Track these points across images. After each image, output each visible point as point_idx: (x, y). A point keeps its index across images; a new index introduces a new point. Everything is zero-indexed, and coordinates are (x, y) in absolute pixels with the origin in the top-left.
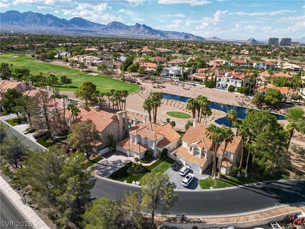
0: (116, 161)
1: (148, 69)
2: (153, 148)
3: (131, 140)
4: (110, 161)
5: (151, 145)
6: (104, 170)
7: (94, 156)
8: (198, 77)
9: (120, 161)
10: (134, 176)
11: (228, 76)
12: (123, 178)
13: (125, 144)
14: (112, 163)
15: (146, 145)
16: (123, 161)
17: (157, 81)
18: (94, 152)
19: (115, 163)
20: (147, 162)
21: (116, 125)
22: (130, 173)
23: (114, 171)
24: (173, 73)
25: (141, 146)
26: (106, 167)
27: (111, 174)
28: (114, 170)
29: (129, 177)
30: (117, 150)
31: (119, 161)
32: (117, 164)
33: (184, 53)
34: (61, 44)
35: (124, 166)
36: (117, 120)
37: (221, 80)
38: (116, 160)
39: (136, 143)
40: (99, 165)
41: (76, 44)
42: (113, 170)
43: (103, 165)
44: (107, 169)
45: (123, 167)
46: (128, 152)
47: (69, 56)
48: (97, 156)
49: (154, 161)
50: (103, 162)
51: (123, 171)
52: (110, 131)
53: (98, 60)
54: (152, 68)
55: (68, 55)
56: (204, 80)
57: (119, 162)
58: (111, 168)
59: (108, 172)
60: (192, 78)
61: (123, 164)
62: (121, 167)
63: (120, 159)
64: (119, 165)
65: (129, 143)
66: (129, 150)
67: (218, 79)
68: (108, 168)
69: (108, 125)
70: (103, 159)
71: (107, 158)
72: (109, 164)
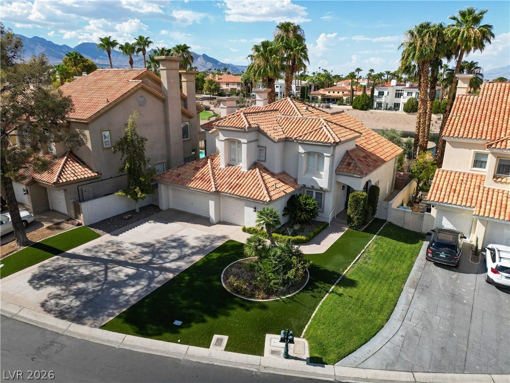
0: (159, 242)
1: (224, 87)
2: (323, 180)
3: (221, 161)
4: (132, 244)
6: (91, 286)
7: (57, 226)
8: (331, 93)
9: (180, 243)
10: (263, 307)
11: (397, 85)
12: (204, 321)
13: (198, 175)
14: (139, 249)
15: (284, 173)
16: (192, 242)
19: (153, 250)
20: (303, 238)
22: (237, 290)
23: (148, 286)
24: (278, 90)
25: (267, 177)
26: (106, 269)
27: (133, 301)
28: (151, 278)
29: (237, 313)
30: (163, 206)
31: (174, 241)
32: (164, 255)
35: (197, 258)
38: (160, 238)
39: (243, 166)
40: (74, 262)
42: (144, 283)
43: (94, 260)
44: (111, 276)
45: (195, 268)
46: (212, 204)
48: (68, 227)
49: (333, 238)
50: (95, 247)
51: (198, 283)
54: (233, 83)
57: (174, 244)
58: (131, 271)
59: (115, 291)
61: (193, 254)
62: (184, 265)
63: (178, 235)
64: (174, 255)
65: (213, 168)
66: (217, 192)
67: (376, 93)
68: (116, 272)
70: (97, 236)
71: (117, 235)
72: (123, 254)
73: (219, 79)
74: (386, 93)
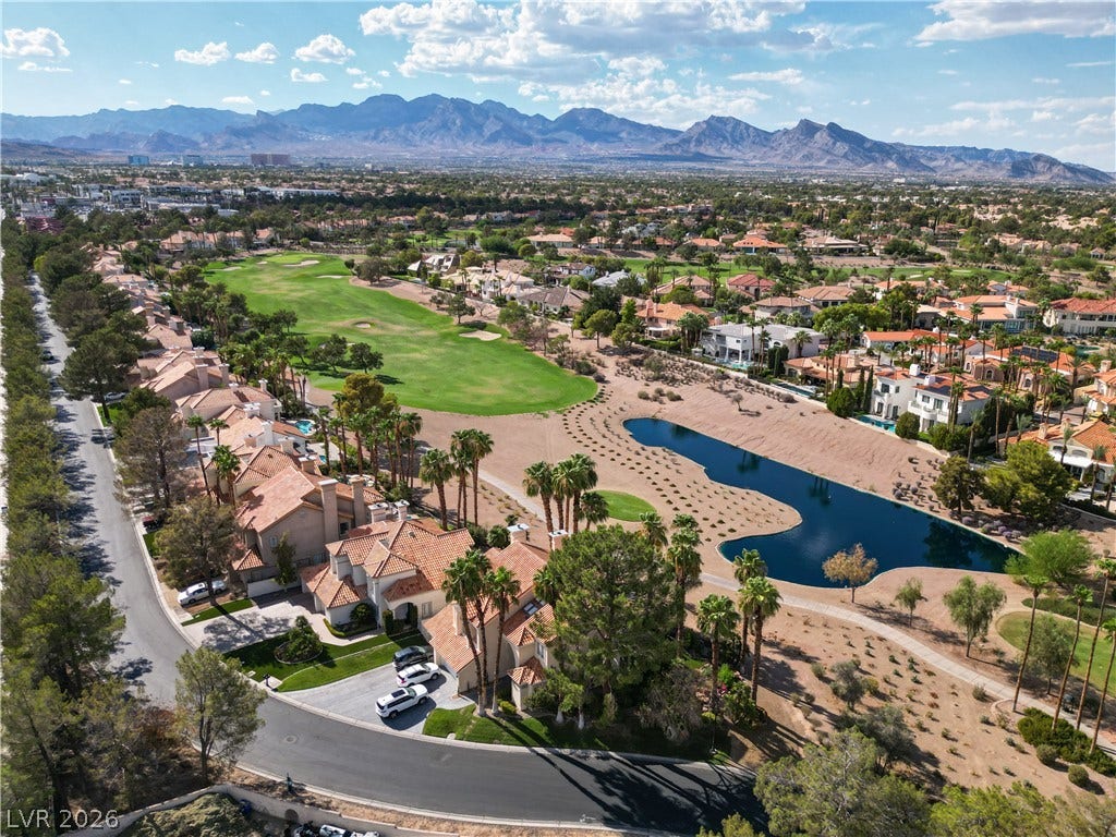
0: (276, 619)
1: (664, 327)
2: (374, 598)
4: (263, 617)
6: (226, 637)
8: (821, 368)
10: (281, 667)
12: (254, 664)
14: (262, 622)
16: (291, 623)
17: (668, 373)
19: (269, 624)
20: (342, 634)
21: (313, 517)
23: (248, 644)
24: (738, 347)
25: (346, 588)
26: (239, 630)
27: (237, 649)
28: (253, 640)
29: (269, 665)
30: (303, 590)
31: (284, 620)
32: (270, 628)
35: (281, 634)
37: (888, 391)
38: (280, 616)
39: (337, 577)
40: (228, 622)
42: (248, 641)
43: (238, 623)
44: (238, 635)
45: (276, 639)
48: (240, 598)
49: (365, 638)
50: (244, 614)
52: (284, 535)
55: (445, 264)
57: (281, 622)
59: (233, 643)
60: (800, 373)
61: (283, 631)
62: (273, 636)
63: (290, 615)
64: (274, 630)
65: (325, 574)
66: (315, 592)
67: (878, 385)
68: (242, 633)
69: (284, 514)
70: (252, 606)
71: (261, 608)
72: (253, 623)
73: (658, 311)
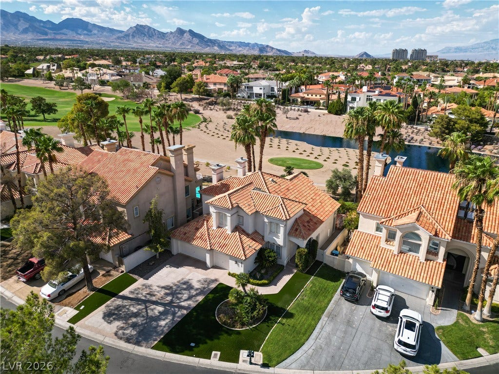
0: (176, 285)
1: (212, 87)
2: (280, 240)
3: (213, 221)
4: (158, 286)
5: (271, 231)
6: (139, 320)
7: (108, 274)
8: (310, 96)
9: (188, 286)
10: (238, 333)
11: (368, 91)
12: (206, 343)
13: (198, 234)
14: (163, 292)
15: (256, 232)
16: (197, 285)
17: (232, 107)
18: (109, 262)
19: (173, 291)
20: (266, 281)
21: (165, 182)
22: (225, 323)
23: (173, 319)
24: (261, 92)
25: (244, 238)
26: (146, 308)
27: (166, 330)
28: (174, 314)
29: (224, 337)
30: (175, 252)
31: (185, 283)
32: (179, 296)
33: (267, 69)
34: (42, 57)
35: (200, 298)
36: (169, 169)
37: (355, 100)
38: (175, 281)
39: (228, 229)
40: (126, 303)
41: (70, 57)
42: (170, 317)
43: (137, 300)
44: (150, 313)
45: (199, 306)
46: (208, 256)
47: (54, 70)
48: (116, 274)
49: (286, 279)
50: (135, 290)
51: (202, 317)
52: (153, 201)
53: (112, 75)
54: (220, 84)
55: (51, 68)
56: (322, 102)
57: (185, 286)
58: (161, 309)
59: (154, 324)
60: (299, 100)
61: (197, 295)
62: (192, 304)
63: (187, 278)
64: (185, 296)
65: (208, 229)
66: (211, 249)
67: (349, 98)
68: (152, 310)
69: (144, 182)
70: (135, 280)
71: (147, 279)
72: (154, 296)
73: (207, 79)
74: (358, 99)
